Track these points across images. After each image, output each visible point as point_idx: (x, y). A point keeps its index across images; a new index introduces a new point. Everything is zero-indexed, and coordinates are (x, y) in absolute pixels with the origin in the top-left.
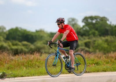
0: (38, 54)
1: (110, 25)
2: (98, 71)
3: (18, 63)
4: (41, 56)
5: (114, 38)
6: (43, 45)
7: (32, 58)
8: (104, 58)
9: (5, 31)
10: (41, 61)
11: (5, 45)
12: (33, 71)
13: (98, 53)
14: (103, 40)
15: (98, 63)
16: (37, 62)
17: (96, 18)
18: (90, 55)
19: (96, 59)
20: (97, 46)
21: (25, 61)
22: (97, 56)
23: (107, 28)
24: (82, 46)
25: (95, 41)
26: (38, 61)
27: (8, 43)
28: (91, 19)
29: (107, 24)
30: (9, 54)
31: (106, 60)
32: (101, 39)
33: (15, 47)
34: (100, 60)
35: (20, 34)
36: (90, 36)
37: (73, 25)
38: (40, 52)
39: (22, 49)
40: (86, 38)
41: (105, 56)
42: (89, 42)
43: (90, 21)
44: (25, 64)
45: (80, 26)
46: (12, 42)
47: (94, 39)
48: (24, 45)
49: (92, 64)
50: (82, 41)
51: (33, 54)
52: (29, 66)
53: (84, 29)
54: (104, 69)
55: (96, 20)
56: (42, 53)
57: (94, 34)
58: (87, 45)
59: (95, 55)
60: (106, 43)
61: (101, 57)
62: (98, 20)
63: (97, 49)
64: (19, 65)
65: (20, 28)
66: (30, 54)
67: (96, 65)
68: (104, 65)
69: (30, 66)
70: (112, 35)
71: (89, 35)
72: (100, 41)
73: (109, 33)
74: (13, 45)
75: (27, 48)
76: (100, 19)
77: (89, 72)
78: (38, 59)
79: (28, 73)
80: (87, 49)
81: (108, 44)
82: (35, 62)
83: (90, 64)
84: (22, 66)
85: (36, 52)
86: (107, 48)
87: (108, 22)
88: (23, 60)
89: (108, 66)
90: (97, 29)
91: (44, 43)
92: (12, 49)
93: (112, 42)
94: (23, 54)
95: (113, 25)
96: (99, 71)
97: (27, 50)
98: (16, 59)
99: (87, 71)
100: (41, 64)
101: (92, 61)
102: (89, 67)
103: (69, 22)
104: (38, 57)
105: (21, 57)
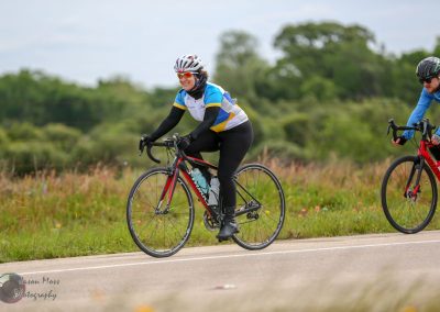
0: (106, 172)
1: (380, 57)
2: (335, 232)
3: (32, 207)
4: (119, 177)
5: (395, 104)
6: (129, 137)
7: (85, 186)
8: (357, 180)
10: (118, 199)
12: (88, 234)
13: (337, 164)
14: (354, 116)
15: (335, 200)
16: (104, 199)
17: (325, 29)
18: (305, 171)
19: (328, 184)
20: (332, 139)
21: (58, 199)
23: (371, 68)
24: (274, 136)
25: (324, 117)
26: (110, 196)
28: (306, 36)
29: (369, 52)
31: (365, 188)
32: (348, 110)
33: (19, 147)
34: (344, 190)
35: (41, 98)
36: (305, 100)
37: (241, 59)
38: (115, 162)
39: (46, 154)
40: (291, 106)
41: (359, 173)
42: (303, 124)
43: (302, 41)
44: (57, 207)
45: (264, 62)
46: (7, 127)
47: (320, 110)
48: (54, 138)
49: (312, 205)
50: (274, 117)
51: (90, 174)
52: (74, 218)
53: (283, 73)
54: (358, 222)
55: (327, 41)
56: (121, 168)
57: (319, 93)
58: (293, 133)
59: (324, 171)
60: (366, 126)
61: (344, 179)
62: (335, 38)
64: (36, 214)
65: (39, 73)
66: (76, 171)
67: (325, 209)
68: (358, 210)
69: (80, 217)
70: (388, 94)
71: (300, 96)
72: (344, 116)
73: (377, 87)
74: (13, 137)
75: (68, 150)
76: (341, 32)
77: (300, 237)
78: (109, 192)
79: (71, 242)
80: (293, 148)
81: (374, 130)
82: (98, 203)
83: (303, 204)
84: (48, 219)
85: (99, 164)
86: (370, 143)
87: (371, 46)
88: (51, 195)
90: (329, 75)
91: (131, 130)
92: (8, 155)
94: (48, 174)
95: (393, 55)
96: (341, 232)
97: (64, 157)
98: (25, 190)
99: (294, 231)
100: (119, 208)
101: (311, 194)
102: (300, 216)
103: (226, 46)
104: (108, 181)
105: (42, 184)
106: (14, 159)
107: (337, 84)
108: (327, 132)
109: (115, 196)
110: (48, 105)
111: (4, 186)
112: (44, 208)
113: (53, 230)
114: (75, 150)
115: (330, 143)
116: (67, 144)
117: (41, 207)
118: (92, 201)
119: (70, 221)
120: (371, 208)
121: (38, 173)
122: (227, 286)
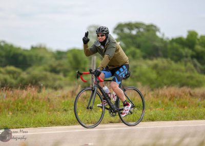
0: (34, 89)
1: (162, 39)
4: (39, 91)
5: (168, 62)
6: (44, 73)
7: (24, 95)
8: (151, 96)
10: (39, 102)
12: (25, 118)
14: (149, 66)
15: (141, 105)
16: (33, 102)
17: (137, 26)
19: (137, 98)
20: (139, 76)
21: (11, 101)
23: (157, 44)
25: (135, 67)
26: (35, 100)
28: (129, 29)
29: (157, 37)
31: (155, 100)
32: (147, 63)
35: (4, 54)
38: (38, 85)
39: (6, 80)
41: (152, 93)
43: (126, 31)
44: (11, 105)
47: (134, 63)
48: (9, 73)
51: (26, 89)
52: (18, 110)
54: (151, 115)
55: (138, 31)
56: (40, 87)
57: (134, 55)
60: (154, 72)
61: (145, 95)
62: (142, 30)
63: (138, 81)
65: (4, 42)
68: (151, 110)
69: (21, 110)
70: (165, 56)
72: (145, 66)
73: (160, 53)
75: (16, 79)
76: (145, 27)
78: (35, 98)
79: (16, 122)
81: (158, 73)
82: (30, 104)
84: (6, 110)
85: (30, 85)
86: (156, 79)
87: (158, 34)
88: (8, 99)
89: (158, 110)
90: (138, 47)
91: (46, 70)
93: (165, 69)
94: (6, 90)
95: (168, 39)
97: (14, 82)
100: (39, 106)
103: (91, 32)
104: (35, 94)
105: (3, 94)
107: (142, 51)
108: (137, 74)
109: (38, 100)
110: (7, 57)
112: (4, 105)
113: (8, 116)
114: (19, 79)
115: (138, 78)
116: (15, 76)
117: (3, 105)
118: (27, 102)
119: (16, 112)
120: (157, 109)
121: (2, 89)
122: (90, 144)
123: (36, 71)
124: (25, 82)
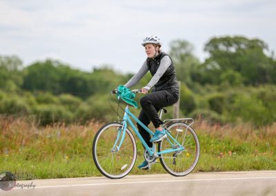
0: (98, 125)
1: (271, 59)
2: (241, 169)
3: (50, 146)
7: (84, 134)
8: (255, 136)
9: (20, 68)
10: (103, 142)
11: (20, 101)
13: (242, 126)
14: (253, 95)
15: (241, 148)
17: (237, 40)
18: (222, 129)
19: (237, 138)
20: (239, 109)
21: (66, 141)
22: (238, 133)
23: (264, 66)
24: (202, 107)
25: (234, 96)
27: (28, 97)
28: (224, 45)
29: (264, 56)
30: (28, 122)
31: (260, 141)
32: (249, 92)
33: (43, 108)
34: (246, 142)
35: (57, 77)
36: (223, 84)
37: (183, 58)
39: (60, 112)
40: (213, 88)
41: (257, 131)
42: (221, 99)
44: (66, 146)
45: (198, 60)
46: (36, 95)
47: (231, 91)
48: (64, 103)
49: (226, 150)
50: (202, 95)
51: (87, 126)
52: (76, 153)
53: (209, 67)
54: (256, 162)
55: (238, 47)
57: (232, 81)
58: (214, 105)
59: (234, 129)
60: (261, 102)
61: (247, 134)
62: (243, 46)
63: (238, 115)
64: (53, 150)
65: (57, 62)
66: (79, 123)
67: (235, 153)
68: (255, 155)
69: (80, 153)
71: (219, 82)
72: (247, 96)
73: (268, 78)
74: (39, 102)
75: (73, 111)
76: (247, 43)
77: (218, 170)
79: (74, 169)
80: (214, 115)
81: (266, 105)
83: (220, 150)
84: (60, 153)
85: (93, 120)
86: (263, 113)
87: (265, 52)
88: (62, 139)
89: (266, 156)
90: (238, 69)
92: (36, 112)
93: (274, 98)
94: (61, 125)
96: (245, 168)
97: (71, 115)
98: (46, 135)
99: (214, 166)
101: (226, 144)
102: (219, 157)
103: (174, 49)
105: (57, 131)
106: (40, 115)
107: (243, 75)
108: (236, 105)
109: (102, 140)
110: (62, 82)
111: (33, 132)
112: (58, 146)
113: (63, 160)
115: (237, 112)
116: (73, 107)
117: (56, 145)
118: (88, 143)
119: (74, 155)
121: (55, 124)
123: (100, 101)
124: (85, 115)
